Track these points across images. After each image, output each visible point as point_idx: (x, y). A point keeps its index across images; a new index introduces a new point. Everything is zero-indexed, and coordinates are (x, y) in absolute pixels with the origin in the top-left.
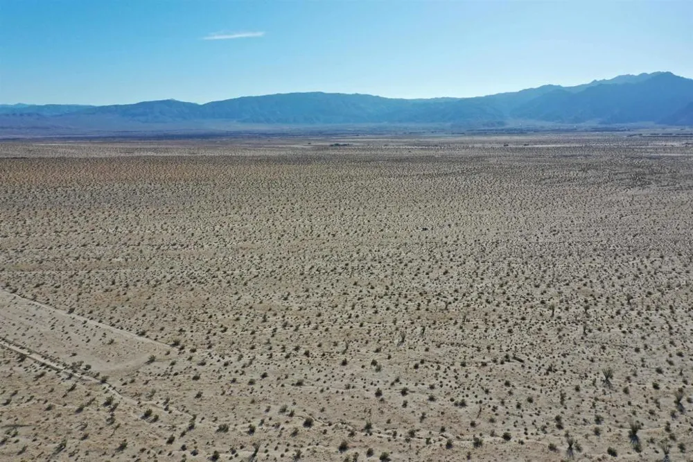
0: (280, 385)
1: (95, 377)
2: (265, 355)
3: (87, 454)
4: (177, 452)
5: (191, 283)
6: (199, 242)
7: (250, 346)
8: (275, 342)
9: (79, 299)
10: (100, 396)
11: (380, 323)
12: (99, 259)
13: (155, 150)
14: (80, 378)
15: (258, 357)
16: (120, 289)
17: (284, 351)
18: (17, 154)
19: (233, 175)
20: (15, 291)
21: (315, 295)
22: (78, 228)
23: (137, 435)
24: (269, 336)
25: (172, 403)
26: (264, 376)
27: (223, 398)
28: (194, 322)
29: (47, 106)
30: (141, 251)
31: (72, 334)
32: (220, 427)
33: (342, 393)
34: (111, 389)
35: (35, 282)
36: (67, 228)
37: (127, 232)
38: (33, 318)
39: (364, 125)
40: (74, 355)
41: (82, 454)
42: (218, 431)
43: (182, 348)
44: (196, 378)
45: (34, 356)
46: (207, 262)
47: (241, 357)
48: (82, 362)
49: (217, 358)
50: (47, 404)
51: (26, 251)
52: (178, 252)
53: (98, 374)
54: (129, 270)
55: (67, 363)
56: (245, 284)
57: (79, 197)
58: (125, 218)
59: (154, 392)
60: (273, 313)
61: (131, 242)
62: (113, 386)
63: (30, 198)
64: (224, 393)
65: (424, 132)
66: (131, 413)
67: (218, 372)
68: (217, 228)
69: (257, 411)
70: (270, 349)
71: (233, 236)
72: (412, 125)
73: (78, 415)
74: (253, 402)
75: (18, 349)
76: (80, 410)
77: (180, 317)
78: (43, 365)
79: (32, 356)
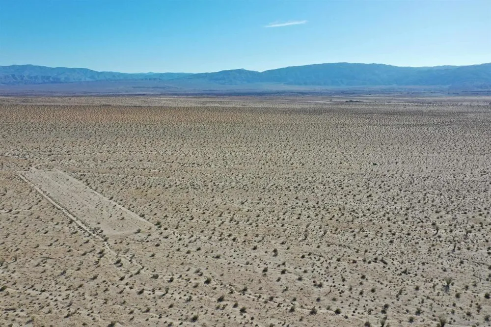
0: (205, 256)
1: (102, 237)
2: (207, 237)
3: (74, 279)
4: (122, 285)
5: (190, 188)
6: (210, 163)
7: (202, 230)
8: (218, 229)
9: (119, 192)
10: (99, 248)
11: (296, 226)
12: (144, 169)
13: (221, 103)
14: (94, 237)
15: (202, 237)
16: (146, 188)
17: (220, 236)
18: (137, 104)
19: (261, 121)
20: (88, 185)
21: (264, 203)
22: (144, 150)
23: (106, 273)
24: (217, 226)
25: (136, 258)
26: (199, 249)
27: (166, 260)
28: (177, 212)
30: (171, 167)
31: (104, 212)
32: (154, 275)
33: (242, 266)
34: (107, 245)
35: (102, 180)
36: (137, 150)
37: (170, 154)
38: (89, 200)
40: (99, 223)
41: (72, 279)
42: (152, 278)
43: (160, 227)
44: (157, 245)
46: (207, 176)
47: (192, 236)
48: (100, 228)
49: (177, 235)
50: (70, 249)
51: (107, 162)
52: (193, 169)
53: (105, 236)
54: (157, 178)
55: (92, 228)
56: (223, 192)
57: (156, 131)
58: (174, 146)
59: (129, 250)
60: (229, 211)
61: (169, 161)
62: (109, 243)
63: (128, 131)
64: (168, 256)
65: (424, 93)
66: (110, 260)
67: (173, 244)
68: (227, 155)
69: (182, 270)
73: (82, 257)
74: (182, 264)
75: (72, 217)
76: (84, 254)
77: (170, 208)
78: (80, 227)
79: (77, 222)
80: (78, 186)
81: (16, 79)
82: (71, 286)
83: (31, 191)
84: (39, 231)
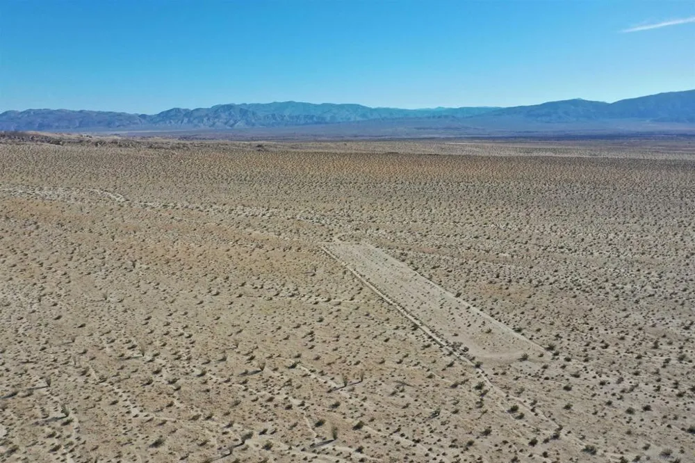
0: (667, 425)
1: (471, 360)
2: (651, 385)
3: (456, 428)
4: (538, 456)
5: (575, 290)
6: (589, 248)
7: (634, 371)
8: (666, 374)
9: (466, 286)
10: (474, 378)
12: (488, 252)
13: (554, 150)
14: (458, 357)
15: (642, 385)
16: (503, 283)
17: (676, 388)
18: (433, 151)
19: (638, 181)
20: (416, 269)
22: (473, 221)
23: (502, 426)
24: (659, 366)
25: (540, 406)
26: (647, 408)
27: (594, 419)
28: (573, 330)
30: (528, 250)
31: (456, 316)
32: (587, 447)
34: (483, 375)
35: (433, 263)
36: (463, 220)
37: (516, 229)
38: (427, 295)
40: (456, 335)
41: (452, 427)
42: (584, 450)
43: (557, 354)
44: (567, 388)
45: (424, 328)
46: (595, 271)
47: (620, 380)
48: (461, 344)
49: (593, 374)
50: (429, 373)
51: (429, 236)
52: (564, 256)
53: (474, 358)
54: (513, 267)
55: (449, 341)
56: (637, 302)
57: (477, 192)
58: (516, 216)
59: (522, 390)
60: (668, 341)
61: (520, 240)
62: (486, 373)
63: (438, 191)
64: (595, 413)
66: (499, 403)
67: (593, 389)
68: (611, 236)
69: (633, 445)
70: (659, 380)
71: (629, 247)
73: (452, 390)
74: (629, 433)
75: (412, 319)
76: (455, 386)
77: (558, 323)
78: (430, 337)
79: (422, 327)
80: (403, 270)
82: (456, 440)
83: (345, 273)
84: (376, 337)
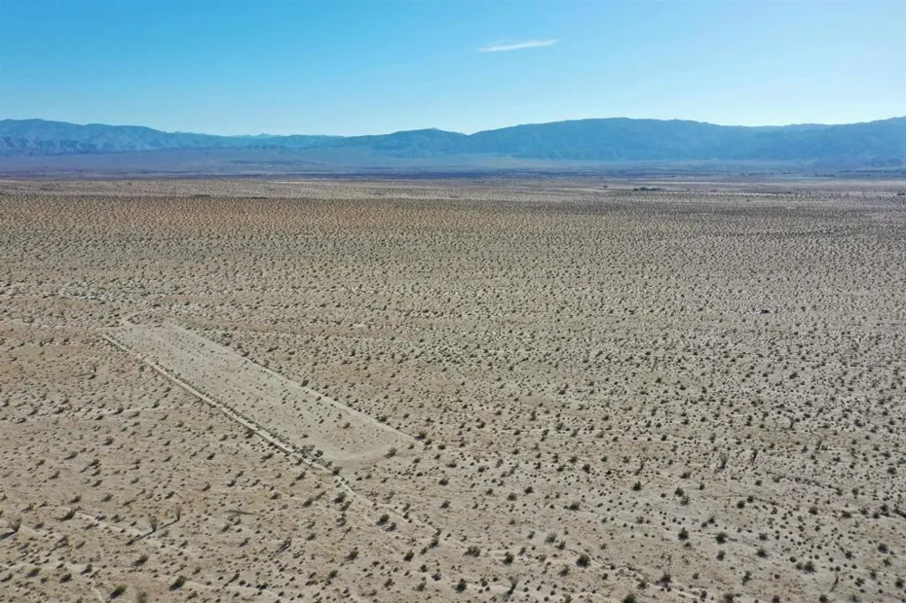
0: (549, 505)
1: (326, 467)
2: (531, 463)
3: (313, 558)
4: (416, 572)
5: (444, 361)
6: (457, 310)
7: (513, 449)
8: (545, 447)
9: (314, 370)
10: (332, 489)
11: (690, 438)
12: (339, 323)
13: (409, 191)
14: (310, 465)
15: (522, 465)
16: (361, 362)
17: (556, 462)
18: (258, 193)
19: (503, 227)
20: (246, 355)
21: (602, 391)
22: (317, 284)
23: (371, 544)
24: (538, 440)
25: (413, 510)
26: (529, 491)
27: (475, 513)
28: (445, 411)
29: (292, 137)
30: (387, 317)
31: (304, 411)
32: (469, 549)
33: (632, 527)
34: (343, 483)
35: (268, 345)
36: (305, 284)
37: (372, 292)
38: (264, 388)
39: (683, 163)
40: (305, 436)
41: (308, 558)
42: (466, 554)
43: (429, 443)
44: (443, 483)
45: (261, 432)
46: (465, 336)
47: (500, 463)
48: (313, 447)
49: (470, 460)
50: (273, 492)
51: (261, 309)
52: (430, 321)
53: (330, 463)
54: (371, 340)
55: (297, 446)
56: (511, 369)
57: (321, 246)
58: (370, 275)
59: (392, 494)
60: (545, 409)
61: (377, 305)
62: (346, 480)
63: (268, 246)
64: (476, 506)
65: (772, 174)
66: (365, 516)
67: (471, 478)
68: (480, 293)
69: (517, 535)
70: (539, 456)
71: (499, 305)
72: (754, 163)
73: (305, 509)
74: (512, 523)
75: (245, 422)
76: (308, 504)
77: (428, 404)
78: (271, 444)
79: (260, 432)
80: (225, 357)
81: (11, 145)
82: (314, 574)
83: (142, 369)
84: (195, 455)
